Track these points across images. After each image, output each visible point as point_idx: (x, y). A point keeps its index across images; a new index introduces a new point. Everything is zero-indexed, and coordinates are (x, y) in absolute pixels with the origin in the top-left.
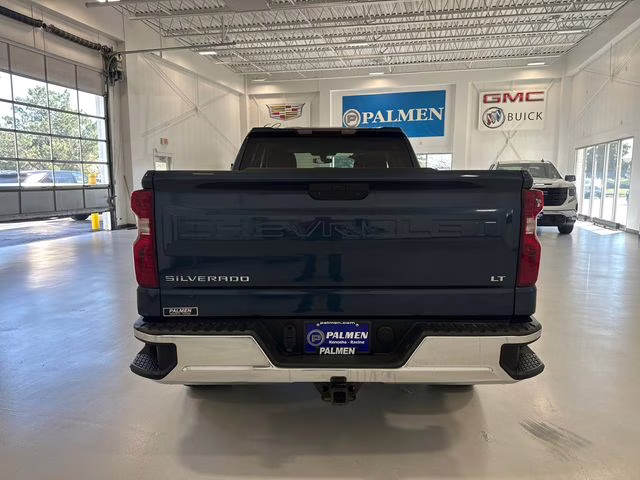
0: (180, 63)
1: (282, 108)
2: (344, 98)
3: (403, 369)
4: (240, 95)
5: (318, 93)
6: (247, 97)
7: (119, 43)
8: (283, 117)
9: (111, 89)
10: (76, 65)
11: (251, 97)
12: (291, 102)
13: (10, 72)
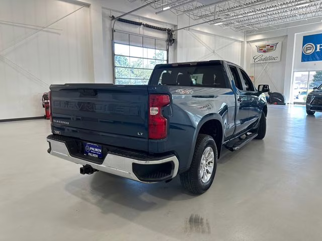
0: (206, 31)
1: (264, 47)
2: (304, 37)
3: (102, 165)
4: (242, 42)
5: (287, 36)
6: (246, 43)
7: (175, 26)
8: (265, 51)
9: (170, 47)
10: (155, 39)
11: (248, 42)
12: (270, 42)
13: (129, 45)
